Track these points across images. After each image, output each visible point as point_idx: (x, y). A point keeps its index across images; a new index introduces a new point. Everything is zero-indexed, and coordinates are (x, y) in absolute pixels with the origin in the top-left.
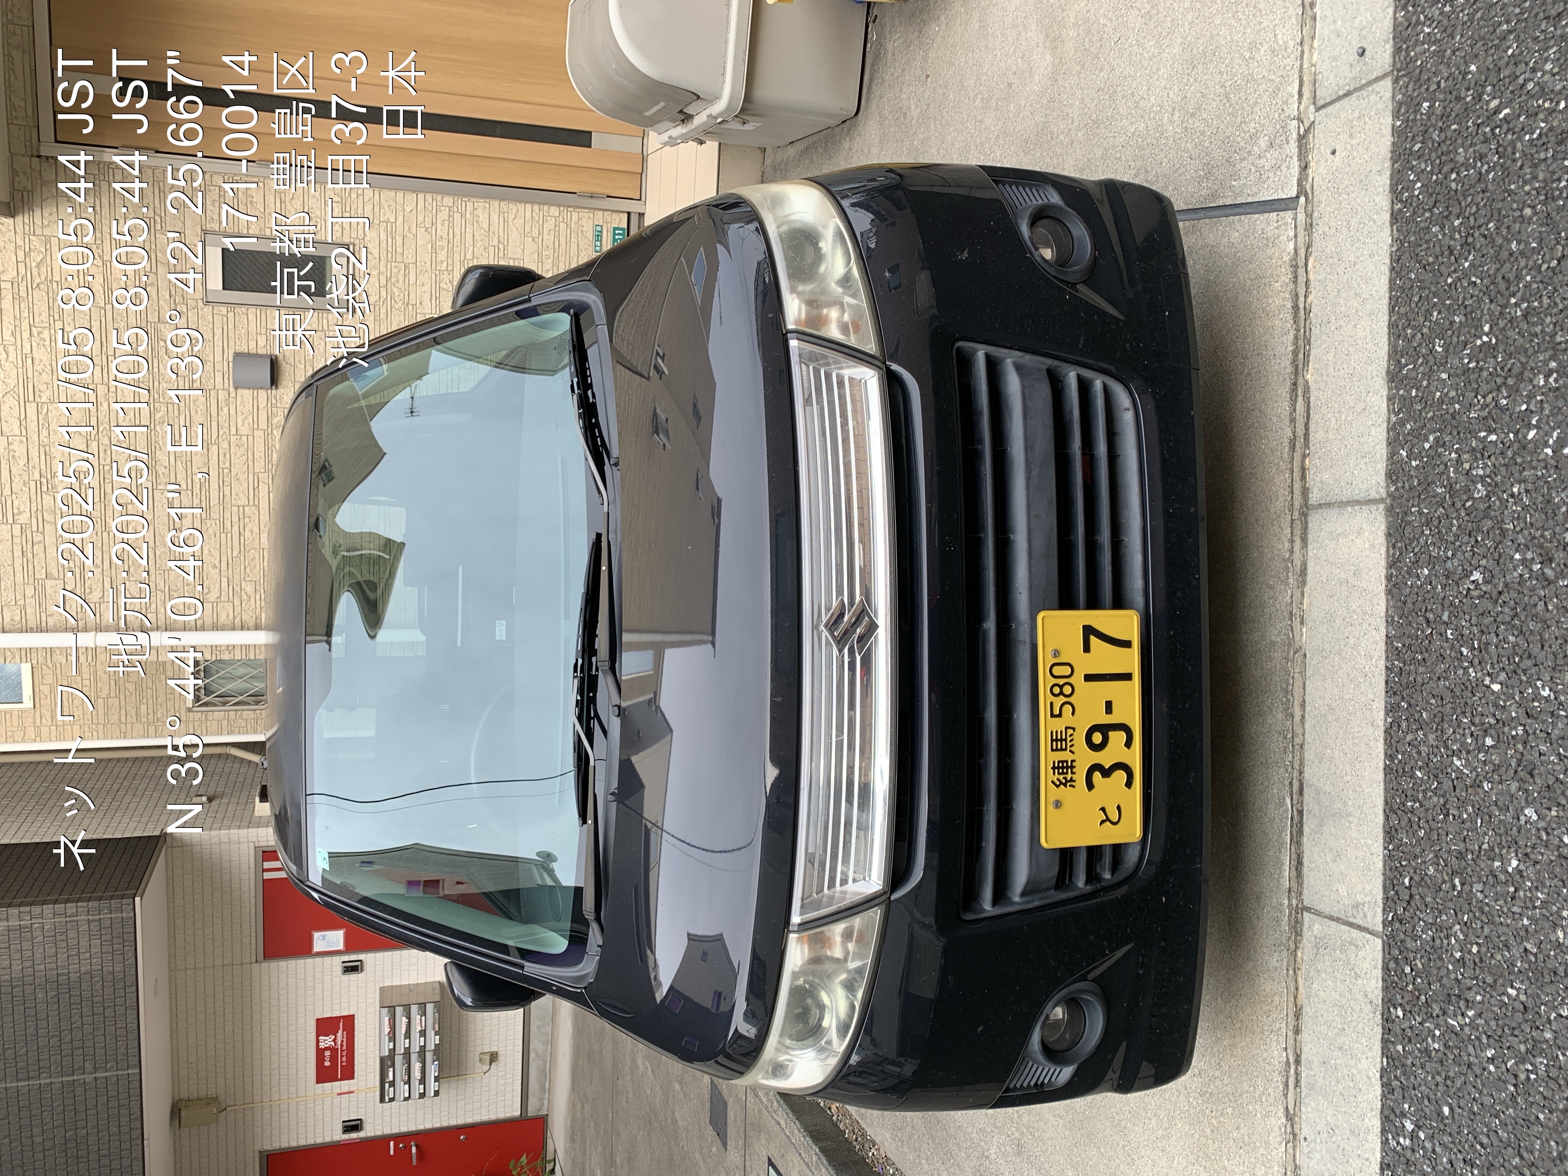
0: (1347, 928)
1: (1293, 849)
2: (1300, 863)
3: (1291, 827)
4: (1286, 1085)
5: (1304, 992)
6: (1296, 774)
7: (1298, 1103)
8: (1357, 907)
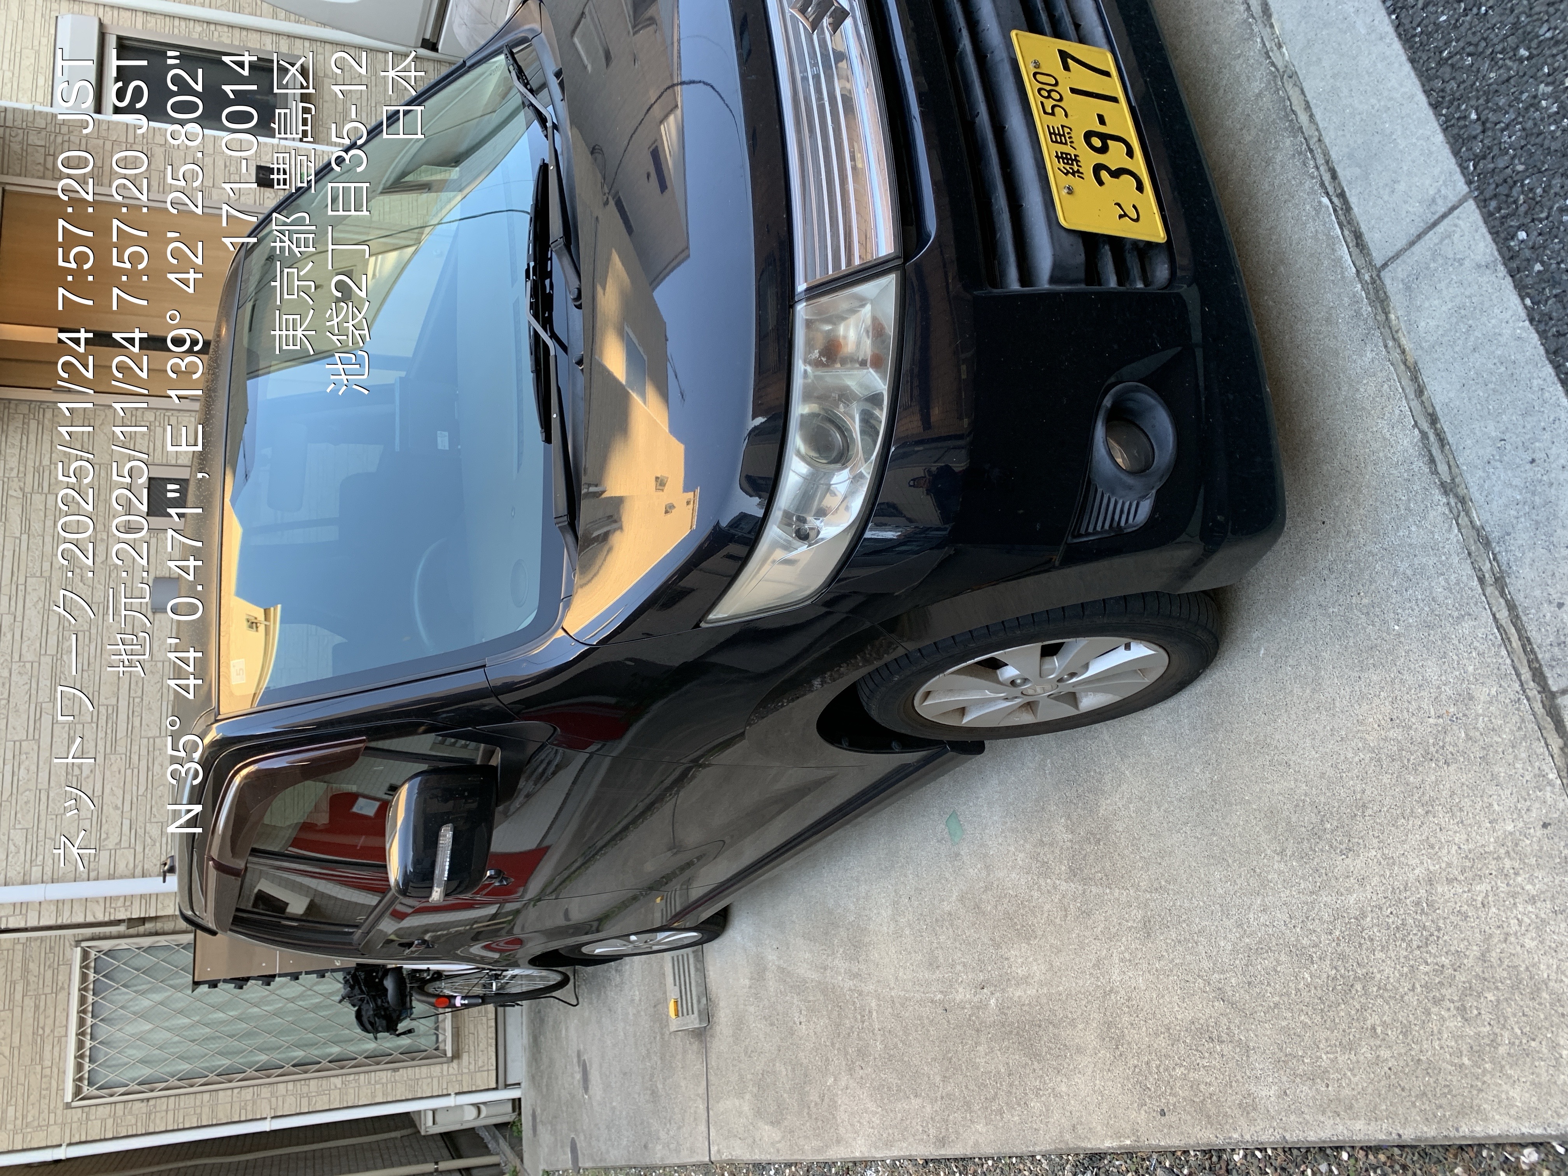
0: (1431, 232)
1: (1346, 233)
2: (1358, 236)
3: (1337, 217)
4: (1432, 461)
5: (1412, 346)
6: (1322, 169)
7: (1451, 463)
8: (1434, 201)
